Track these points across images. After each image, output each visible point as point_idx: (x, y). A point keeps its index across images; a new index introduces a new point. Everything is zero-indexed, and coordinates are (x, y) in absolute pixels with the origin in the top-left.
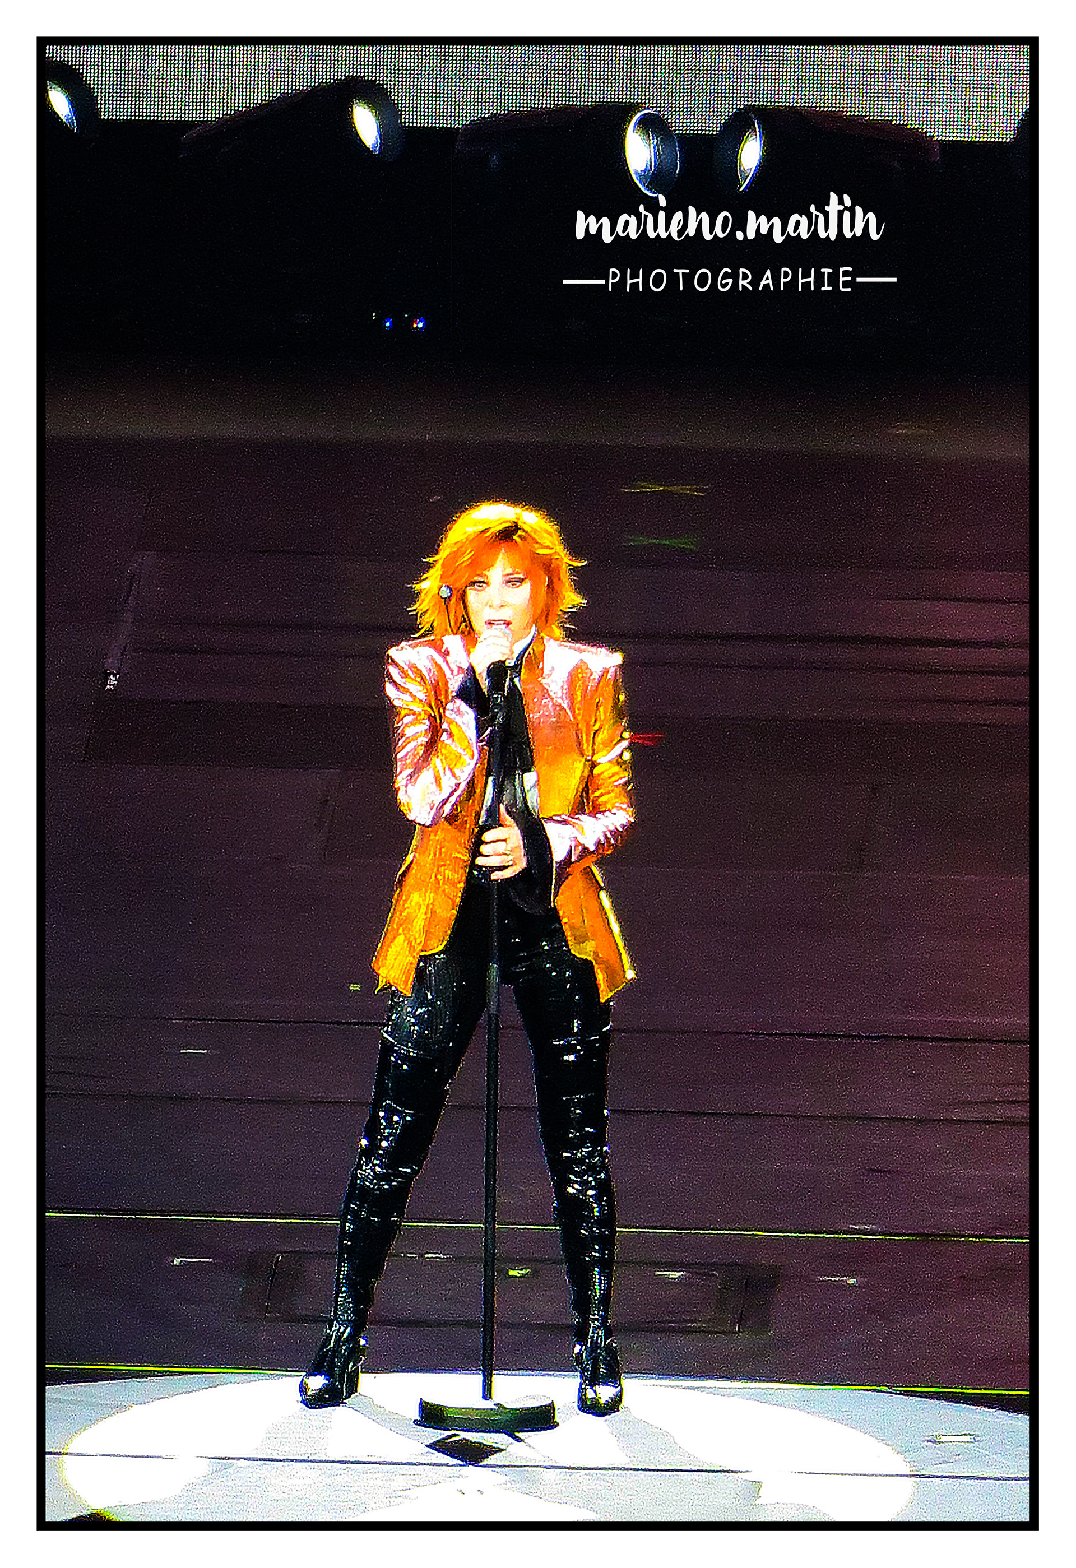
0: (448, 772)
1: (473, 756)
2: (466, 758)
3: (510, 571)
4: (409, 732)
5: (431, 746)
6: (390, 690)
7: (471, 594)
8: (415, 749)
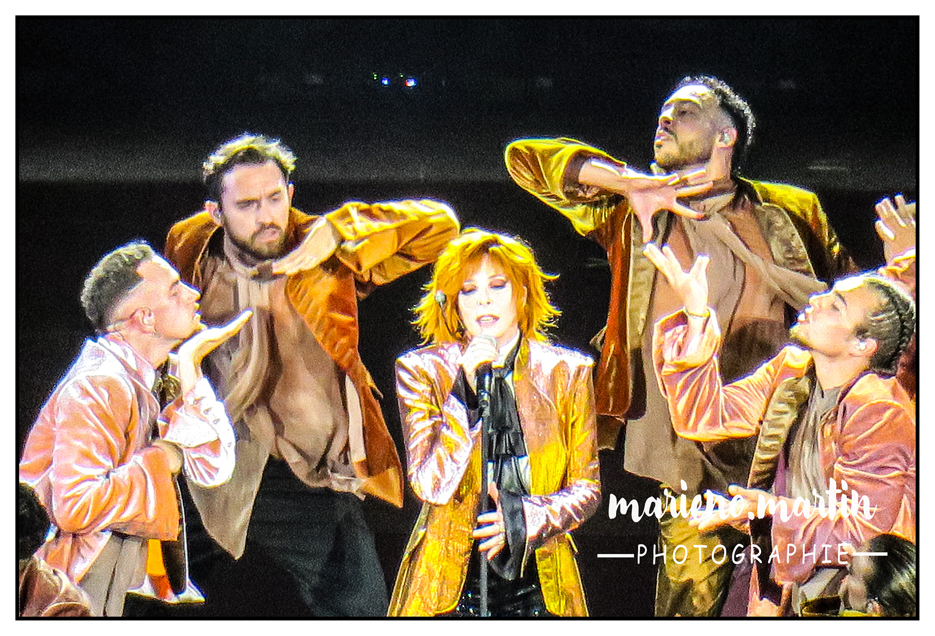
0: (449, 459)
1: (469, 443)
2: (463, 445)
3: (492, 273)
4: (418, 427)
5: (434, 439)
6: (401, 391)
7: (462, 298)
8: (422, 442)
